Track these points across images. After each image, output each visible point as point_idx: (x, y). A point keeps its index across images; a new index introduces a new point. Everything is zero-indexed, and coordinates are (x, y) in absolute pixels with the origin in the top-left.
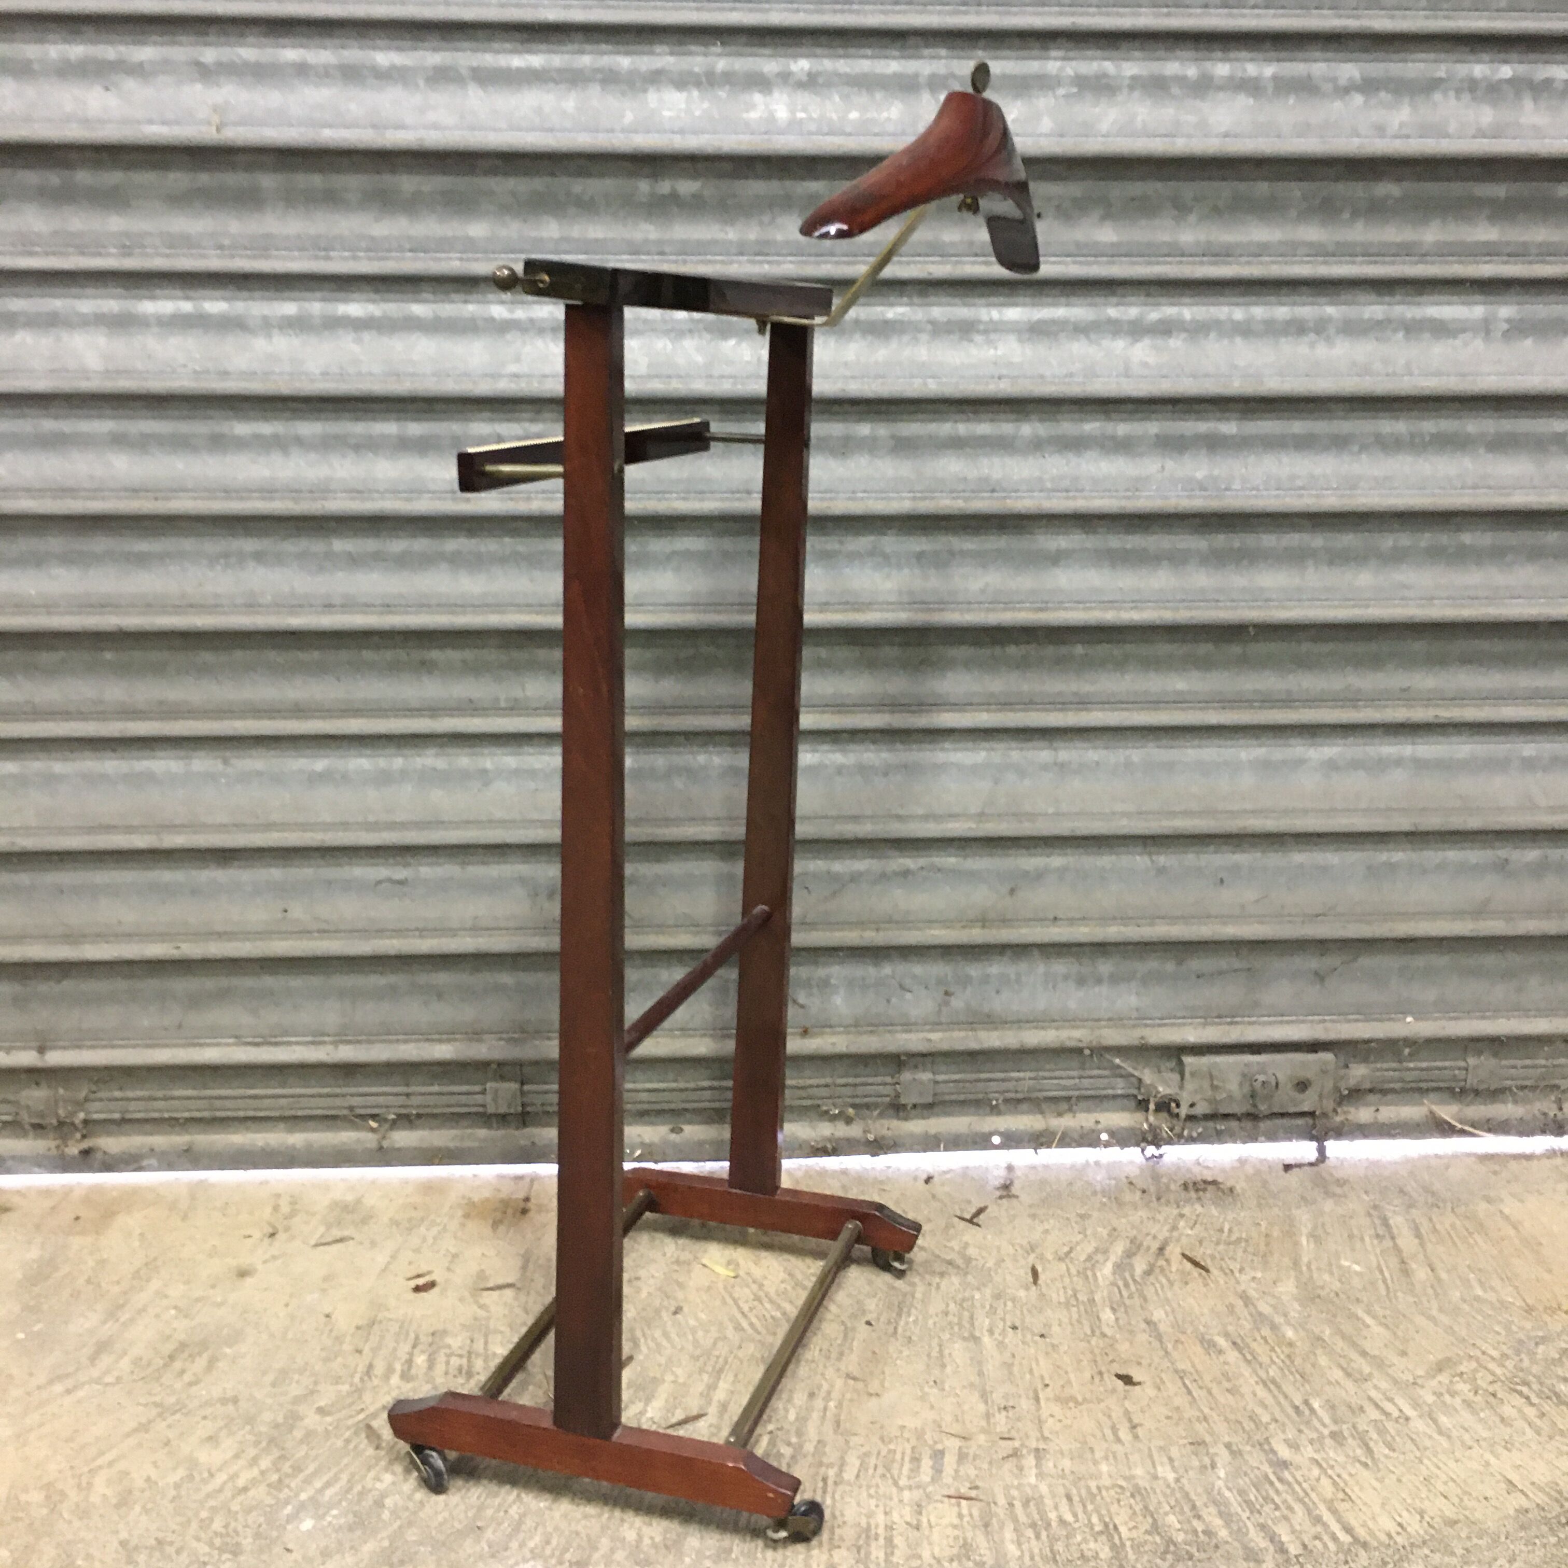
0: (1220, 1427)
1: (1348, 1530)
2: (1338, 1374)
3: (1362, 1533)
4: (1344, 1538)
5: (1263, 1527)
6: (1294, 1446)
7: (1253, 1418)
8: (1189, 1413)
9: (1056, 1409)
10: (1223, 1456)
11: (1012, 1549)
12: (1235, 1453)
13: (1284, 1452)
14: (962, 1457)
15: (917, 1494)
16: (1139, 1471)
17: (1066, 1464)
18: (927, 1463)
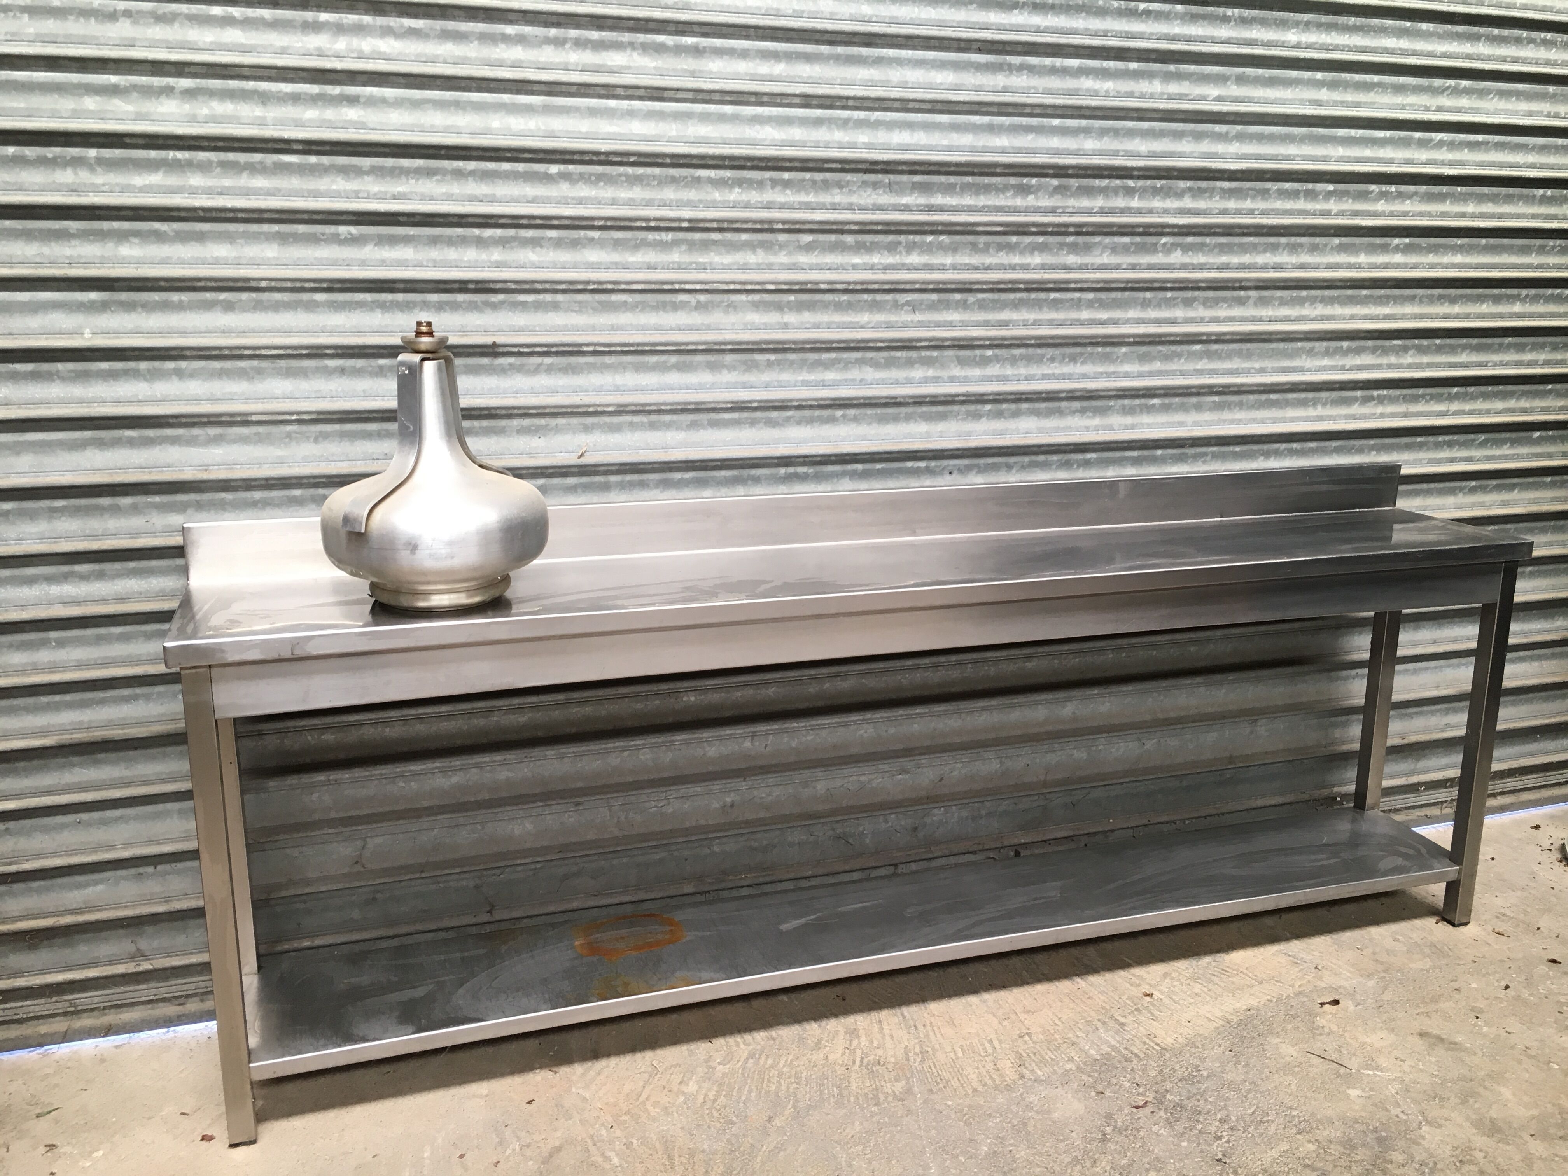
0: (1093, 1014)
1: (1157, 1044)
2: (1128, 986)
3: (1163, 1045)
4: (1157, 1048)
5: (1126, 1049)
6: (1124, 1017)
7: (1103, 1008)
8: (1079, 1010)
9: (1026, 1016)
10: (1099, 1025)
11: (1039, 1072)
12: (1104, 1023)
13: (1122, 1020)
14: (1000, 1042)
15: (991, 1058)
16: (1070, 1035)
17: (1041, 1037)
18: (987, 1045)
